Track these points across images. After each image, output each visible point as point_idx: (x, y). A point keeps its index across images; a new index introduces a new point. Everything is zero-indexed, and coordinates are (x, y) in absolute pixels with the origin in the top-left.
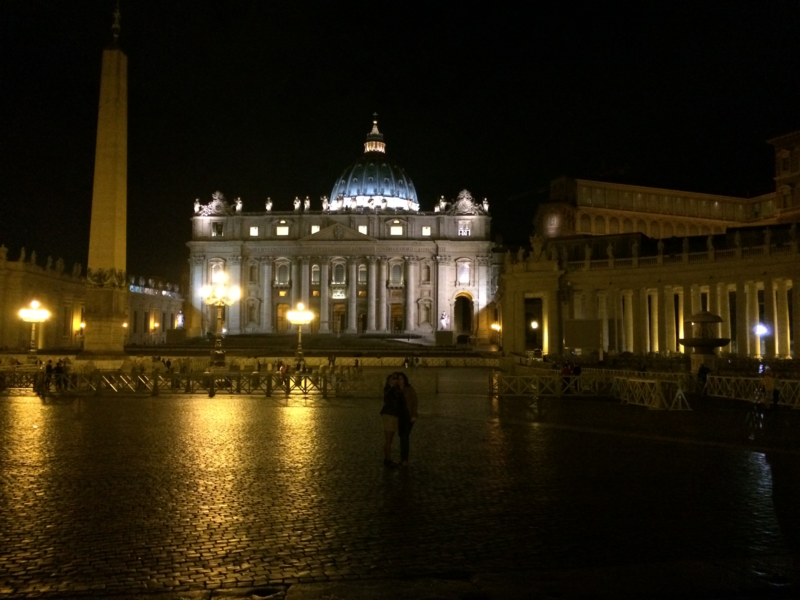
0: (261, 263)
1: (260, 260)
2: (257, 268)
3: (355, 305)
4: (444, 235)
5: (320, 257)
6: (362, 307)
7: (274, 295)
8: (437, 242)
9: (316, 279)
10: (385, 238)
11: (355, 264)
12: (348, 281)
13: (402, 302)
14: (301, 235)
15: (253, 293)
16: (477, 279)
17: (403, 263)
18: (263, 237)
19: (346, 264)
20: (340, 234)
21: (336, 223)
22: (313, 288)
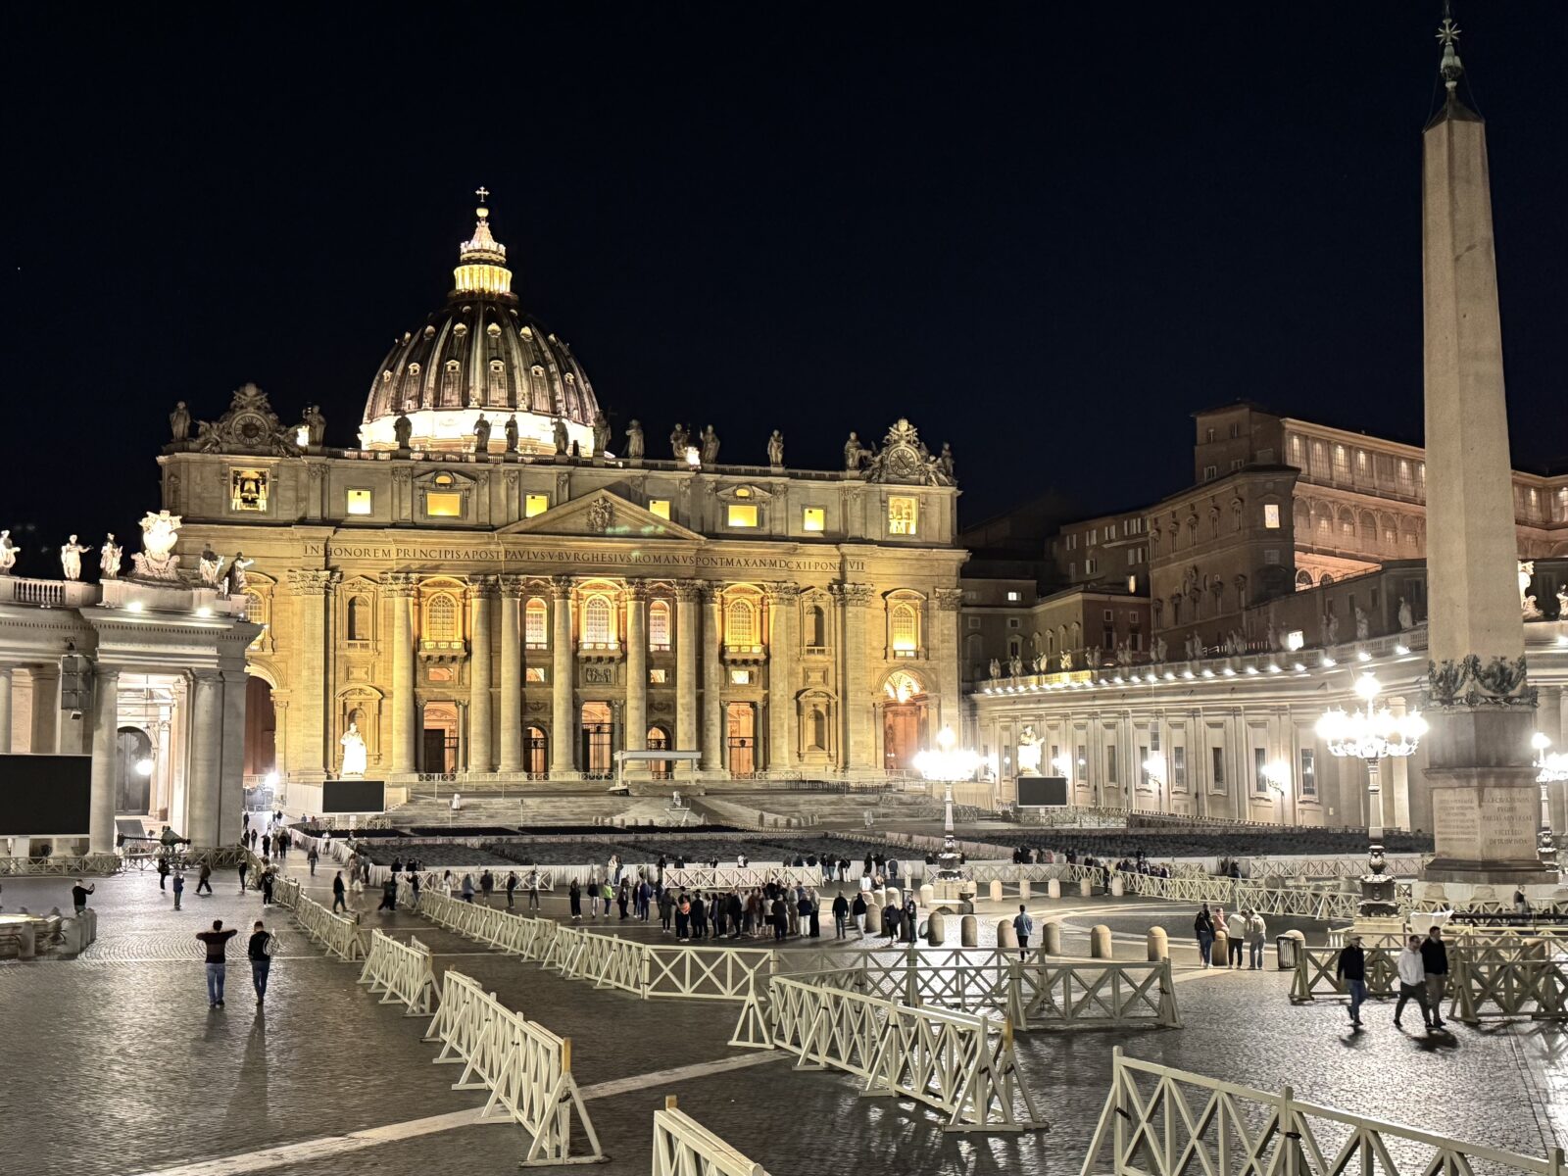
0: (383, 589)
1: (382, 581)
2: (370, 603)
3: (644, 704)
4: (856, 530)
5: (550, 577)
6: (659, 711)
7: (419, 678)
8: (846, 548)
9: (536, 636)
10: (717, 534)
11: (643, 598)
12: (623, 642)
13: (758, 697)
14: (499, 518)
15: (358, 673)
16: (934, 641)
17: (757, 597)
18: (387, 519)
19: (618, 598)
20: (603, 518)
21: (595, 490)
22: (528, 661)
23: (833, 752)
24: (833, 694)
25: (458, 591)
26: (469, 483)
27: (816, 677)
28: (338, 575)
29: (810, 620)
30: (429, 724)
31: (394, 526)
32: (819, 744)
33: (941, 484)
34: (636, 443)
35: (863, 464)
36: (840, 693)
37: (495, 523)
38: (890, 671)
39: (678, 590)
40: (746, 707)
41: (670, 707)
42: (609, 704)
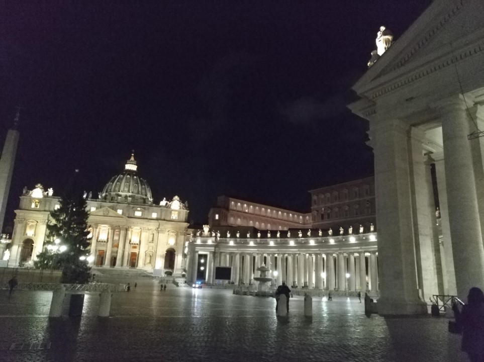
3: (111, 252)
4: (163, 218)
5: (94, 224)
6: (114, 253)
8: (161, 221)
10: (132, 217)
11: (113, 230)
12: (108, 238)
13: (137, 252)
16: (178, 241)
17: (140, 231)
20: (106, 213)
21: (105, 207)
23: (152, 264)
27: (151, 248)
29: (151, 236)
33: (183, 209)
36: (155, 252)
38: (168, 247)
39: (121, 228)
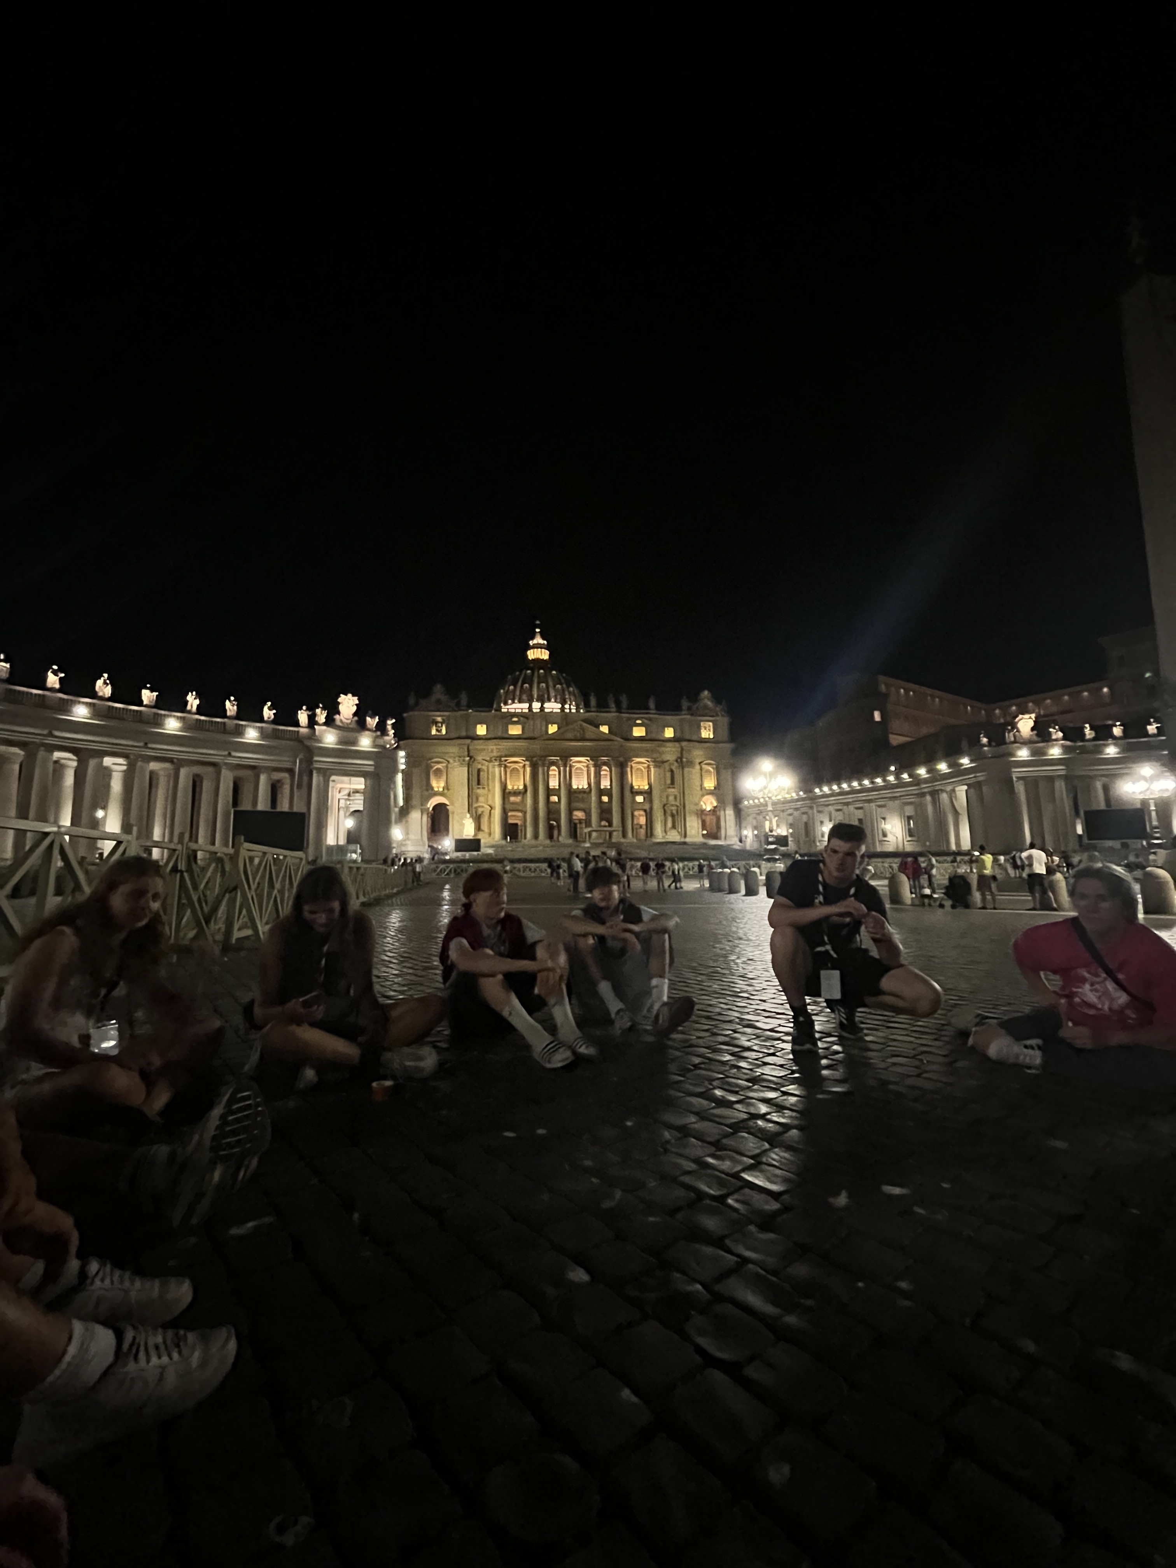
0: (491, 764)
1: (490, 761)
2: (486, 770)
3: (599, 811)
4: (687, 737)
5: (558, 758)
6: (605, 812)
7: (506, 800)
8: (684, 744)
9: (554, 783)
10: (629, 738)
11: (598, 767)
12: (589, 784)
13: (647, 807)
14: (536, 734)
15: (481, 799)
16: (722, 782)
17: (646, 765)
18: (493, 736)
19: (587, 766)
20: (580, 734)
21: (576, 721)
22: (551, 793)
23: (680, 830)
24: (679, 805)
25: (521, 765)
26: (525, 720)
27: (671, 798)
28: (473, 759)
29: (668, 774)
30: (511, 821)
31: (495, 738)
32: (674, 827)
33: (723, 716)
34: (593, 702)
35: (689, 709)
36: (682, 805)
37: (536, 736)
38: (703, 796)
39: (612, 763)
40: (642, 813)
41: (610, 811)
42: (584, 810)
